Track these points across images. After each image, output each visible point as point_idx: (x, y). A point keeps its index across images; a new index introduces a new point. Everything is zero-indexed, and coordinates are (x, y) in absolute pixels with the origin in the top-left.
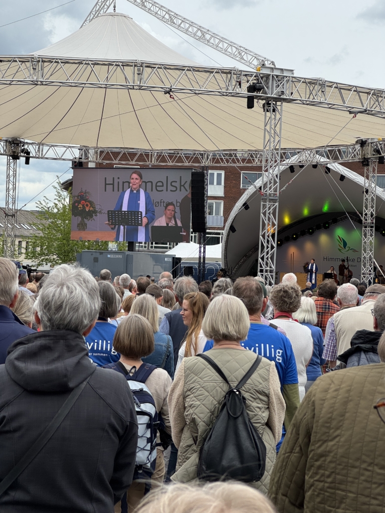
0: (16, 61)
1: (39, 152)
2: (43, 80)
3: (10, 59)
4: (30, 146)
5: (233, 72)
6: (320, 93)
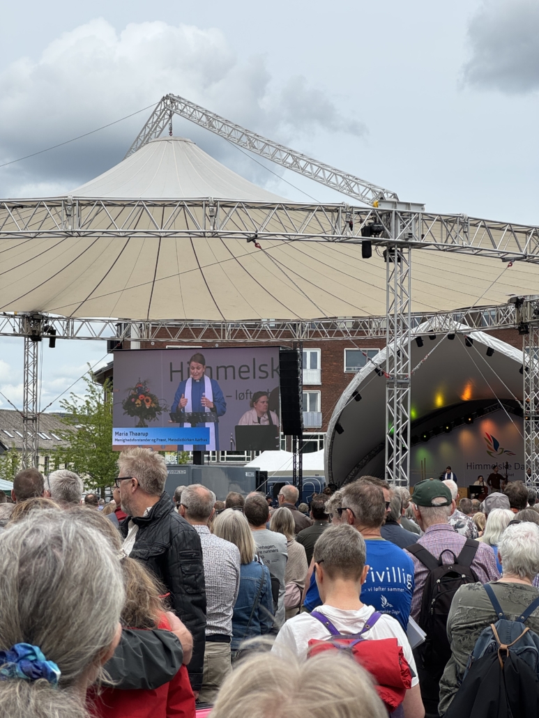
0: (44, 206)
1: (68, 330)
2: (80, 230)
3: (35, 204)
4: (56, 322)
5: (341, 209)
6: (461, 235)
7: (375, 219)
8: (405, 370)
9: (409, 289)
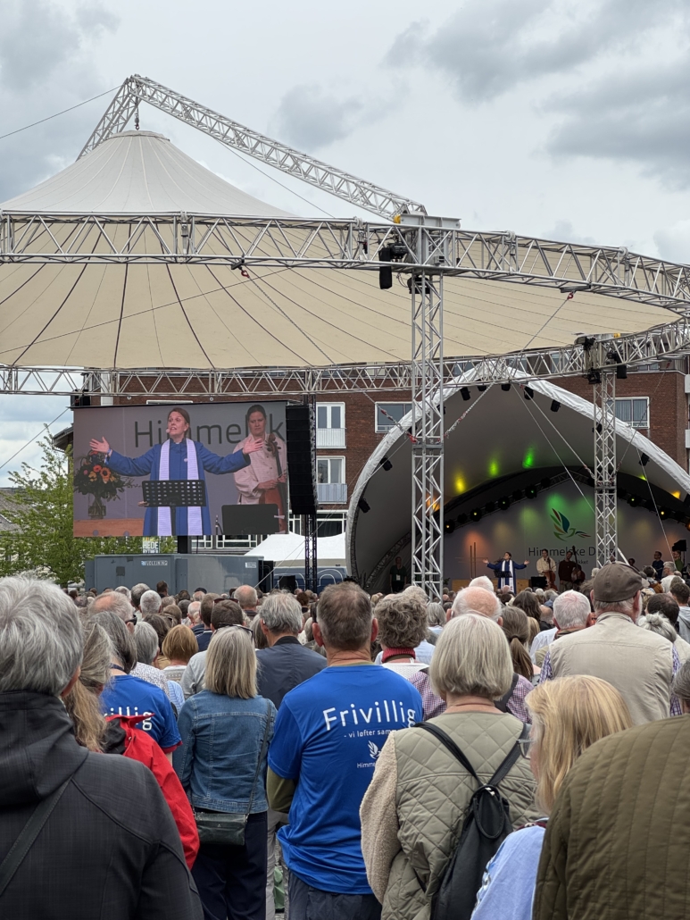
1: (11, 383)
2: (13, 254)
5: (351, 225)
6: (507, 258)
7: (397, 238)
8: (437, 432)
9: (441, 328)
